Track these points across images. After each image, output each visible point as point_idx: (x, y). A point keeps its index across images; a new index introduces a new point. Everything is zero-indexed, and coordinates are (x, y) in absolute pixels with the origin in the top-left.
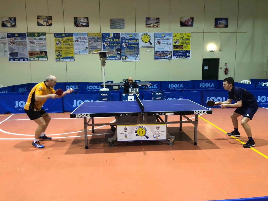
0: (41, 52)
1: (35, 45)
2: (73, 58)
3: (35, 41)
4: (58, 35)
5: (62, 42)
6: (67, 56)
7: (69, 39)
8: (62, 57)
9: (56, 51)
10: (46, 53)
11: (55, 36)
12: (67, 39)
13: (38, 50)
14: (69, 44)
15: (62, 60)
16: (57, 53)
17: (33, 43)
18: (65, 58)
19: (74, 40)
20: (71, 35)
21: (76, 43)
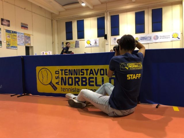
5: (10, 36)
7: (15, 35)
9: (7, 41)
11: (6, 32)
12: (13, 35)
14: (14, 38)
15: (10, 48)
18: (12, 47)
19: (17, 36)
20: (15, 32)
21: (18, 38)
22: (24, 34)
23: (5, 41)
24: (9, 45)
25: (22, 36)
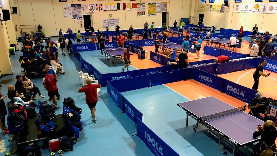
0: (143, 12)
1: (140, 9)
2: (155, 14)
3: (140, 7)
4: (149, 4)
5: (151, 7)
6: (153, 14)
7: (154, 6)
8: (151, 14)
9: (148, 11)
10: (144, 12)
11: (148, 4)
12: (153, 6)
13: (141, 11)
14: (154, 8)
15: (150, 15)
16: (149, 12)
17: (139, 8)
19: (156, 6)
20: (155, 3)
21: (157, 7)
22: (162, 3)
23: (147, 11)
24: (149, 13)
25: (160, 5)
